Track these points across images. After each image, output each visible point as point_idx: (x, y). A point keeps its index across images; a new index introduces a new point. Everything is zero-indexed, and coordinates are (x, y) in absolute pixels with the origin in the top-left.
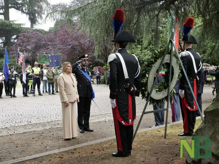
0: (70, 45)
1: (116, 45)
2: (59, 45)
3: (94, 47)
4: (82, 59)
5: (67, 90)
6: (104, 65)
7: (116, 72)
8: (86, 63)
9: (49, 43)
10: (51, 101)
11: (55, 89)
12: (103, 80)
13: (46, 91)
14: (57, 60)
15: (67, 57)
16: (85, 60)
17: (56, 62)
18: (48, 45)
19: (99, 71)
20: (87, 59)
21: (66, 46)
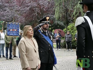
0: (28, 7)
1: (84, 7)
2: (17, 6)
3: (54, 9)
4: (43, 23)
5: (28, 56)
6: (64, 28)
7: (84, 37)
8: (47, 26)
9: (6, 4)
10: (9, 66)
11: (13, 53)
12: (63, 44)
13: (3, 56)
14: (17, 29)
15: (25, 19)
16: (46, 24)
17: (16, 32)
18: (5, 6)
19: (59, 34)
20: (48, 22)
21: (24, 7)
